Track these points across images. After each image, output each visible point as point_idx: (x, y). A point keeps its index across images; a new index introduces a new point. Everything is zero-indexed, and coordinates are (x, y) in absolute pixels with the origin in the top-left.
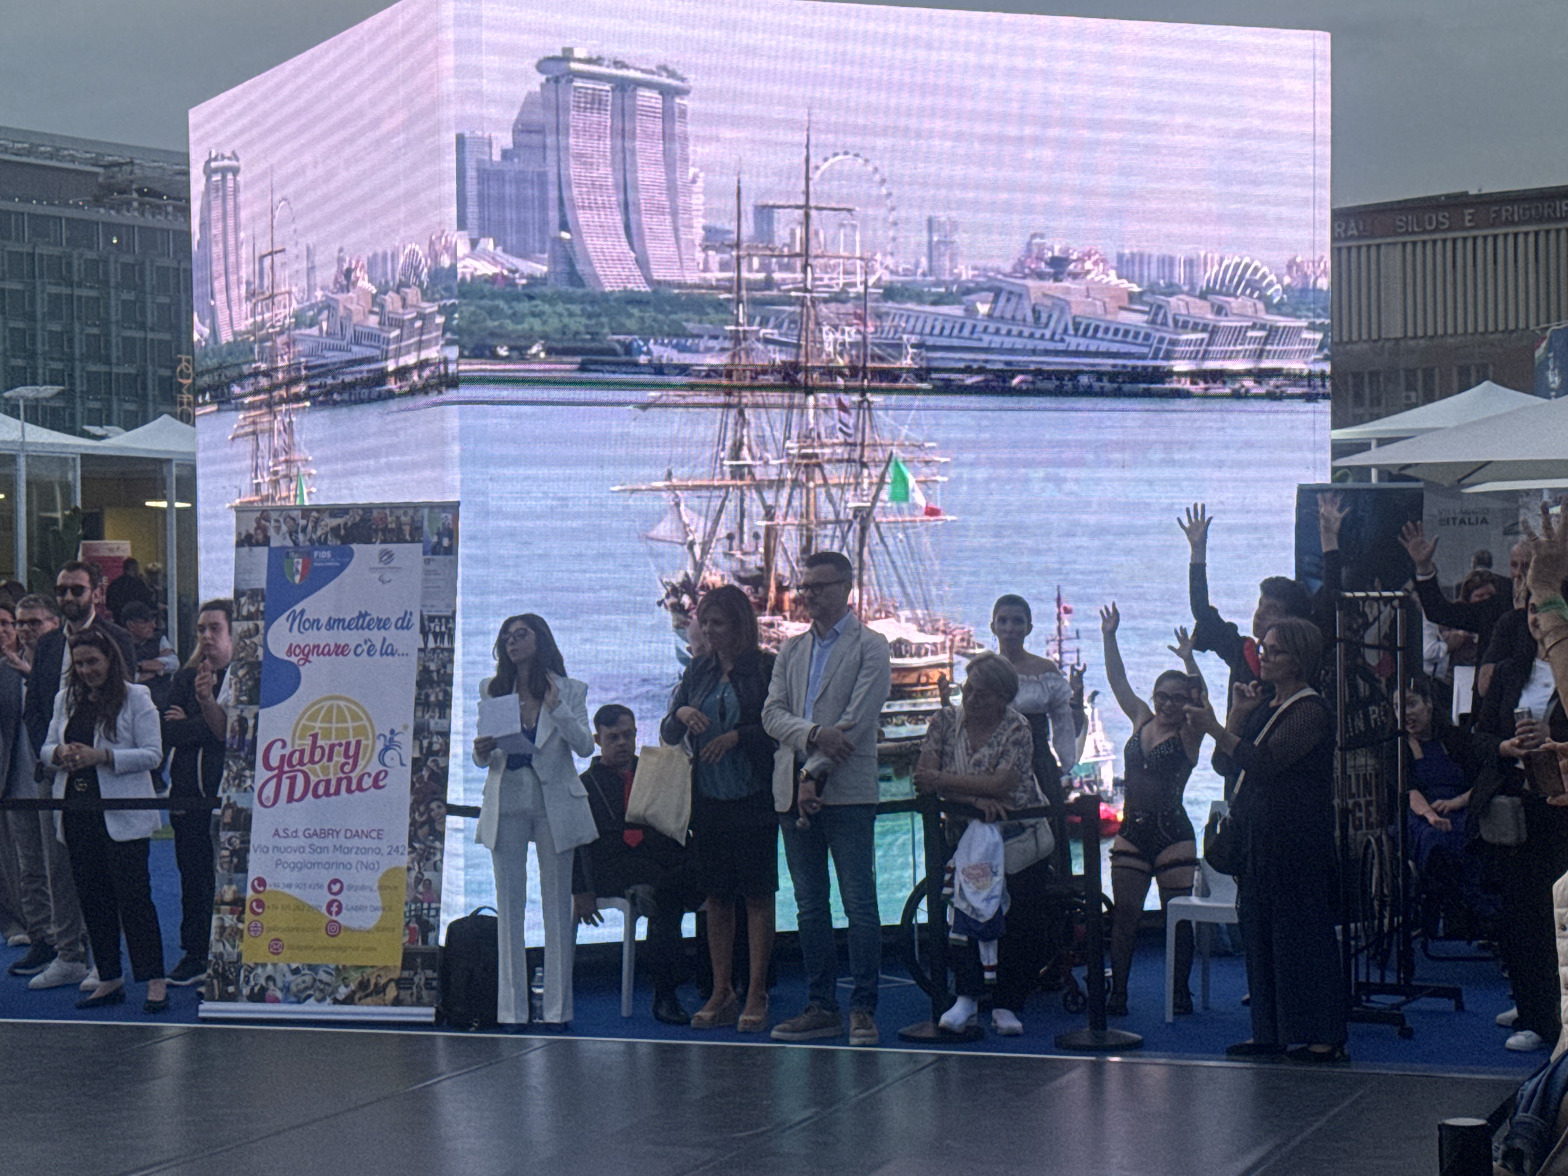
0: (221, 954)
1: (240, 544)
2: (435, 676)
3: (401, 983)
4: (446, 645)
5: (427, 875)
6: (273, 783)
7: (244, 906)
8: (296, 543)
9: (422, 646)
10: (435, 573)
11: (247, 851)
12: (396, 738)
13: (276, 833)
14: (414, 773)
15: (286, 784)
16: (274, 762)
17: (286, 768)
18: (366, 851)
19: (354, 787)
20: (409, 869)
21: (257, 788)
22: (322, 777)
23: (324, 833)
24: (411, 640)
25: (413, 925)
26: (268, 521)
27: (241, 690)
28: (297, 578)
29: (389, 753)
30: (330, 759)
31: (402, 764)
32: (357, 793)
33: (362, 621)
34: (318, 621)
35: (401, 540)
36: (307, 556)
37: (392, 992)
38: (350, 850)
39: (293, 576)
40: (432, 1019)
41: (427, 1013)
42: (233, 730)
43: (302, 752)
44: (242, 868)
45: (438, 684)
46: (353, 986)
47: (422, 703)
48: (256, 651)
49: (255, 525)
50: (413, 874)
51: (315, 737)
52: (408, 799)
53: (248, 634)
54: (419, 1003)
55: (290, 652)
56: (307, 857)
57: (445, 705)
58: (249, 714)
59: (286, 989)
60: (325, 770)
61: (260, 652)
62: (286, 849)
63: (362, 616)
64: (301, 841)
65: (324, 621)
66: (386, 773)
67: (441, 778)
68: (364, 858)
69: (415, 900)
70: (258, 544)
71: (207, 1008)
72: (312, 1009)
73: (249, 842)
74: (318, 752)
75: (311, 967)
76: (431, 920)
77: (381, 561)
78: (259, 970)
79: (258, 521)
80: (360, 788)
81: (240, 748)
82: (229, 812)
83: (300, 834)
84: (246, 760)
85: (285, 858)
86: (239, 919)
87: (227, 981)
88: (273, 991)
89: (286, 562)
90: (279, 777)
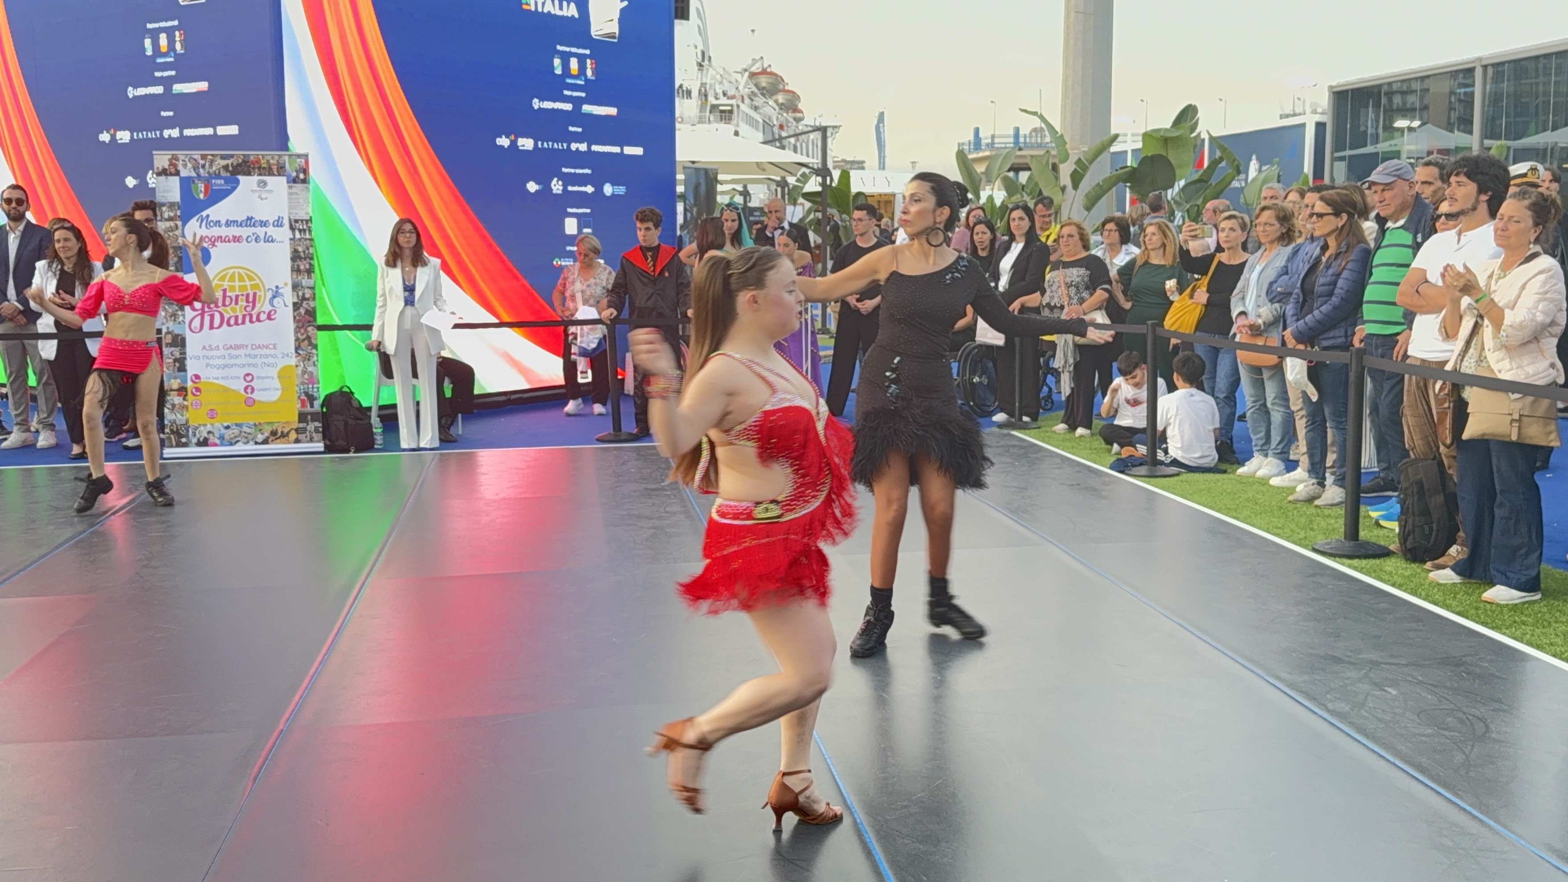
0: (175, 422)
2: (302, 255)
3: (297, 431)
4: (308, 236)
5: (310, 369)
6: (199, 318)
7: (186, 391)
8: (197, 174)
9: (292, 237)
10: (296, 194)
11: (185, 358)
12: (280, 291)
13: (204, 348)
14: (295, 310)
15: (207, 319)
17: (206, 309)
18: (267, 356)
19: (254, 319)
20: (297, 366)
21: (187, 321)
22: (232, 314)
23: (237, 347)
24: (284, 234)
25: (303, 397)
26: (177, 160)
28: (202, 196)
29: (276, 301)
30: (236, 303)
31: (286, 306)
32: (257, 323)
33: (249, 222)
34: (219, 221)
35: (271, 173)
36: (208, 182)
37: (293, 436)
38: (256, 356)
39: (198, 195)
40: (322, 449)
41: (320, 446)
43: (217, 300)
44: (182, 369)
45: (305, 259)
46: (267, 434)
47: (296, 270)
48: (177, 239)
49: (166, 162)
50: (300, 369)
51: (225, 291)
52: (292, 326)
53: (171, 229)
54: (311, 440)
56: (227, 361)
57: (310, 271)
59: (222, 438)
61: (180, 240)
62: (212, 357)
63: (250, 219)
64: (222, 352)
65: (223, 222)
66: (275, 311)
67: (311, 314)
68: (266, 360)
69: (303, 383)
71: (169, 452)
72: (240, 448)
73: (185, 353)
74: (228, 300)
75: (237, 425)
76: (315, 394)
77: (259, 186)
78: (202, 428)
79: (170, 161)
80: (258, 320)
82: (169, 337)
83: (221, 347)
85: (212, 362)
86: (184, 399)
87: (180, 436)
88: (212, 439)
89: (192, 186)
90: (202, 315)
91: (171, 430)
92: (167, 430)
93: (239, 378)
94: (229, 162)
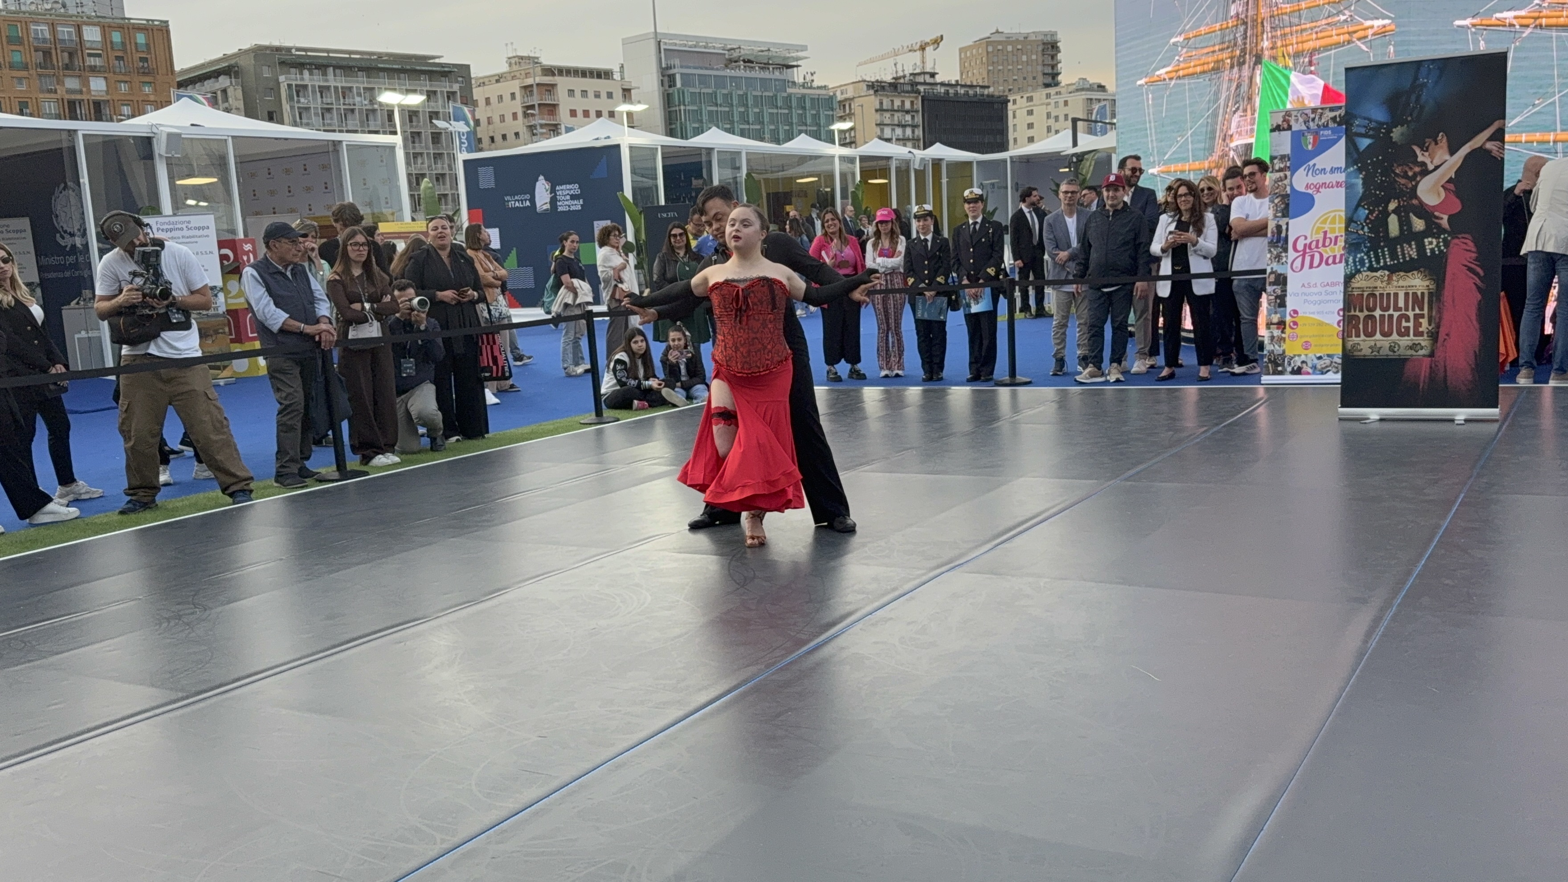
0: (1273, 351)
1: (1272, 130)
6: (1300, 259)
7: (1285, 325)
8: (1308, 127)
11: (1285, 295)
13: (1303, 285)
15: (1308, 259)
16: (1300, 247)
17: (1308, 250)
21: (1290, 261)
22: (1331, 254)
23: (1334, 284)
26: (1290, 116)
27: (1277, 210)
28: (1310, 147)
30: (1335, 244)
34: (1325, 169)
36: (1316, 134)
39: (1307, 146)
42: (1272, 232)
43: (1318, 241)
44: (1283, 305)
48: (1285, 188)
49: (1282, 119)
51: (1325, 233)
53: (1280, 180)
55: (1307, 187)
56: (1323, 297)
58: (1283, 222)
59: (1314, 367)
60: (1333, 250)
61: (1288, 189)
62: (1309, 294)
64: (1319, 289)
65: (1328, 169)
70: (1284, 130)
71: (1265, 379)
72: (1330, 377)
73: (1286, 291)
74: (1328, 241)
75: (1329, 356)
78: (1297, 358)
79: (1284, 117)
81: (1278, 241)
82: (1273, 276)
83: (1318, 285)
84: (1282, 247)
85: (1310, 298)
86: (1283, 332)
87: (1277, 364)
88: (1306, 368)
89: (1302, 138)
90: (1304, 256)
91: (1270, 359)
92: (1266, 360)
93: (1333, 313)
94: (1337, 113)
